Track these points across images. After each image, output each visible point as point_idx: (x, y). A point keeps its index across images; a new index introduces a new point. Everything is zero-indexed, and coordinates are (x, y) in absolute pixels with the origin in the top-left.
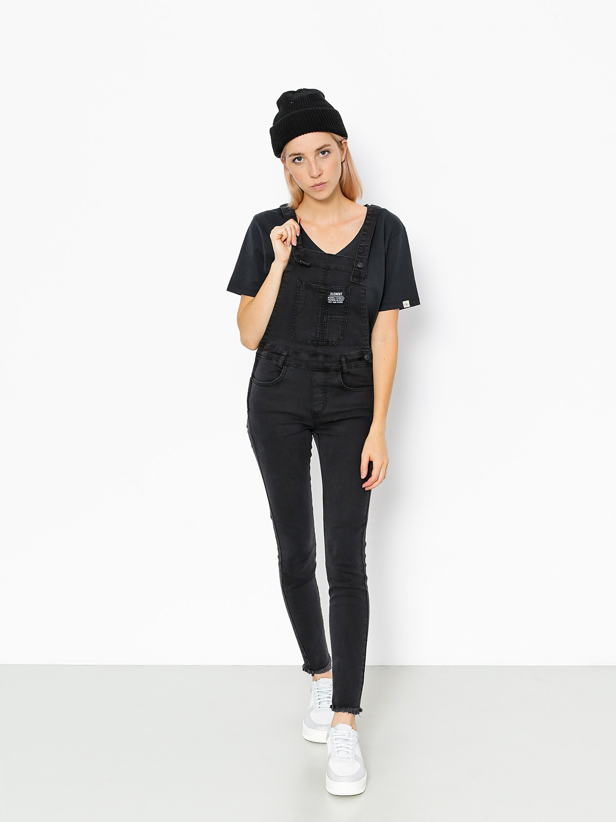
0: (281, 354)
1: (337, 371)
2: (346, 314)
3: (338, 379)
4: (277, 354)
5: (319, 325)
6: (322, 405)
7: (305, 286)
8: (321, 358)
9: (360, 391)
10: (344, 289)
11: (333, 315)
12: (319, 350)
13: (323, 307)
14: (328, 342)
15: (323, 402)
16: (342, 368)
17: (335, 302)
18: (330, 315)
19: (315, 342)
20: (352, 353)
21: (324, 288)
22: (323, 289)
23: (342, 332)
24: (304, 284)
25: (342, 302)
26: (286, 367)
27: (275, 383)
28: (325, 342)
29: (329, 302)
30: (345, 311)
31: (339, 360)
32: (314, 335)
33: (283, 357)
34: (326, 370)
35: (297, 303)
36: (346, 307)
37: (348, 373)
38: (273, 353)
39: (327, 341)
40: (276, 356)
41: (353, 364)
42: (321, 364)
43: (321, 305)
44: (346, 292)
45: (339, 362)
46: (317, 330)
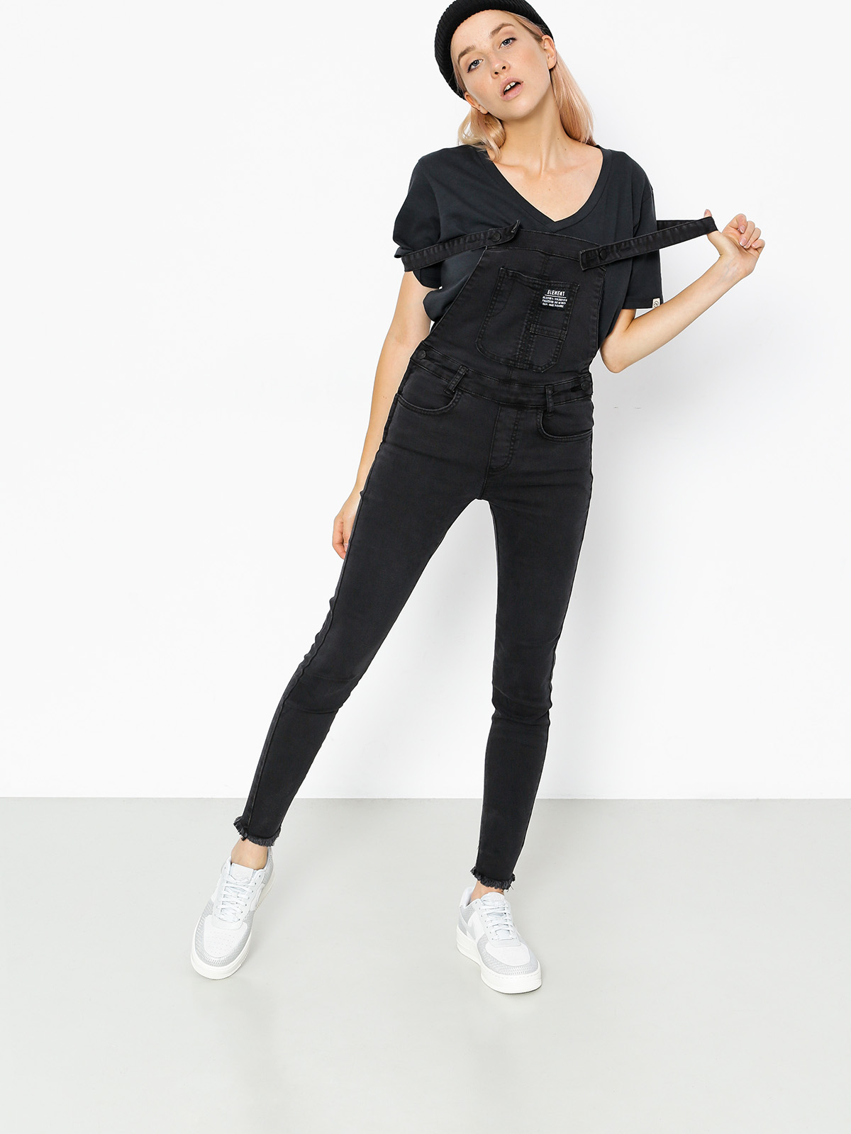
0: (455, 372)
1: (537, 408)
2: (566, 326)
3: (536, 420)
4: (451, 371)
5: (521, 338)
6: (506, 459)
7: (512, 276)
8: (516, 387)
9: (567, 441)
10: (569, 286)
11: (545, 326)
12: (514, 375)
13: (533, 311)
14: (531, 365)
15: (507, 455)
16: (545, 404)
17: (553, 305)
18: (541, 325)
19: (511, 362)
20: (564, 381)
21: (540, 283)
22: (538, 284)
23: (554, 354)
24: (510, 274)
25: (562, 306)
26: (460, 393)
27: (438, 413)
28: (527, 364)
29: (544, 304)
30: (565, 322)
31: (543, 392)
32: (511, 351)
33: (458, 377)
34: (520, 406)
35: (496, 301)
36: (567, 315)
37: (555, 412)
38: (444, 368)
39: (529, 364)
40: (446, 372)
41: (563, 397)
42: (513, 398)
43: (529, 307)
44: (571, 291)
45: (542, 396)
46: (518, 344)
